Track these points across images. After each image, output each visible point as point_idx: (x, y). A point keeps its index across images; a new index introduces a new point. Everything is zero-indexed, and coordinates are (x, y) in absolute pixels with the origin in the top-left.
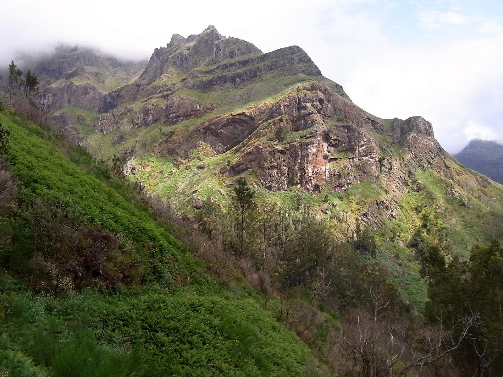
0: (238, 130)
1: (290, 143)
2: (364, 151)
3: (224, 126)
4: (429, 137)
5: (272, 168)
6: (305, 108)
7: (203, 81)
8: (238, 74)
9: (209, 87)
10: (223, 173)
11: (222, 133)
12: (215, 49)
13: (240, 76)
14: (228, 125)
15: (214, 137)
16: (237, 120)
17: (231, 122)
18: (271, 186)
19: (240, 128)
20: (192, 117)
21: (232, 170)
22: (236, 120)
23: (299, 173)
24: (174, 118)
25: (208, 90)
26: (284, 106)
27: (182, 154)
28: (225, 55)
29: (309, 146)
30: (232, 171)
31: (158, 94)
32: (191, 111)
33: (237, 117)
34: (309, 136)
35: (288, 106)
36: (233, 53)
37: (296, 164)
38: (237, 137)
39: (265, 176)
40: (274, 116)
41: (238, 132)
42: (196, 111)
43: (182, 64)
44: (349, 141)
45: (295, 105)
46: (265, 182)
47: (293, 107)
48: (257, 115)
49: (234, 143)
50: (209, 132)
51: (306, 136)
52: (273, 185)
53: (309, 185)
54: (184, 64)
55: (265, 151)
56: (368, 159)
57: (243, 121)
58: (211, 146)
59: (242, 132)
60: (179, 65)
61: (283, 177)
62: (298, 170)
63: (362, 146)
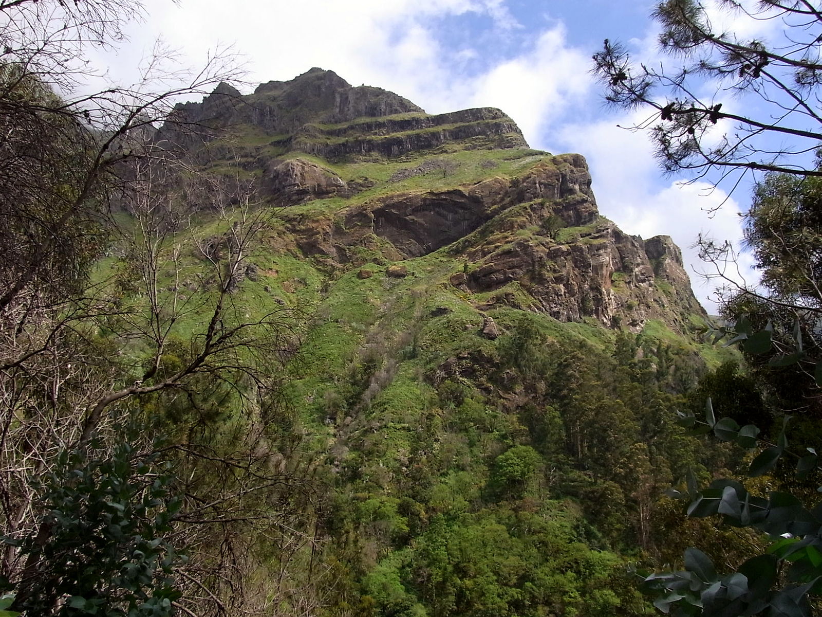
0: (447, 219)
1: (570, 243)
2: (642, 274)
3: (416, 210)
4: (681, 268)
5: (558, 280)
6: (572, 191)
7: (327, 145)
8: (394, 139)
9: (338, 155)
10: (457, 286)
11: (414, 222)
12: (338, 100)
13: (399, 142)
14: (424, 210)
15: (395, 229)
16: (444, 202)
17: (429, 205)
18: (559, 312)
19: (450, 216)
20: (330, 195)
21: (472, 282)
22: (442, 202)
23: (592, 296)
24: (295, 193)
25: (337, 159)
26: (540, 184)
27: (332, 253)
28: (358, 111)
29: (601, 252)
30: (473, 284)
31: (228, 160)
32: (328, 185)
33: (443, 197)
34: (597, 235)
35: (546, 186)
36: (376, 109)
37: (586, 280)
38: (446, 230)
39: (547, 293)
40: (526, 198)
41: (448, 223)
42: (336, 186)
43: (263, 121)
44: (621, 255)
45: (557, 184)
46: (549, 305)
47: (554, 187)
48: (486, 196)
49: (442, 240)
50: (383, 219)
51: (590, 234)
52: (561, 311)
53: (605, 317)
54: (265, 121)
55: (537, 251)
56: (647, 286)
57: (456, 204)
58: (393, 243)
59: (456, 223)
60: (255, 122)
61: (573, 299)
62: (589, 289)
63: (638, 265)
